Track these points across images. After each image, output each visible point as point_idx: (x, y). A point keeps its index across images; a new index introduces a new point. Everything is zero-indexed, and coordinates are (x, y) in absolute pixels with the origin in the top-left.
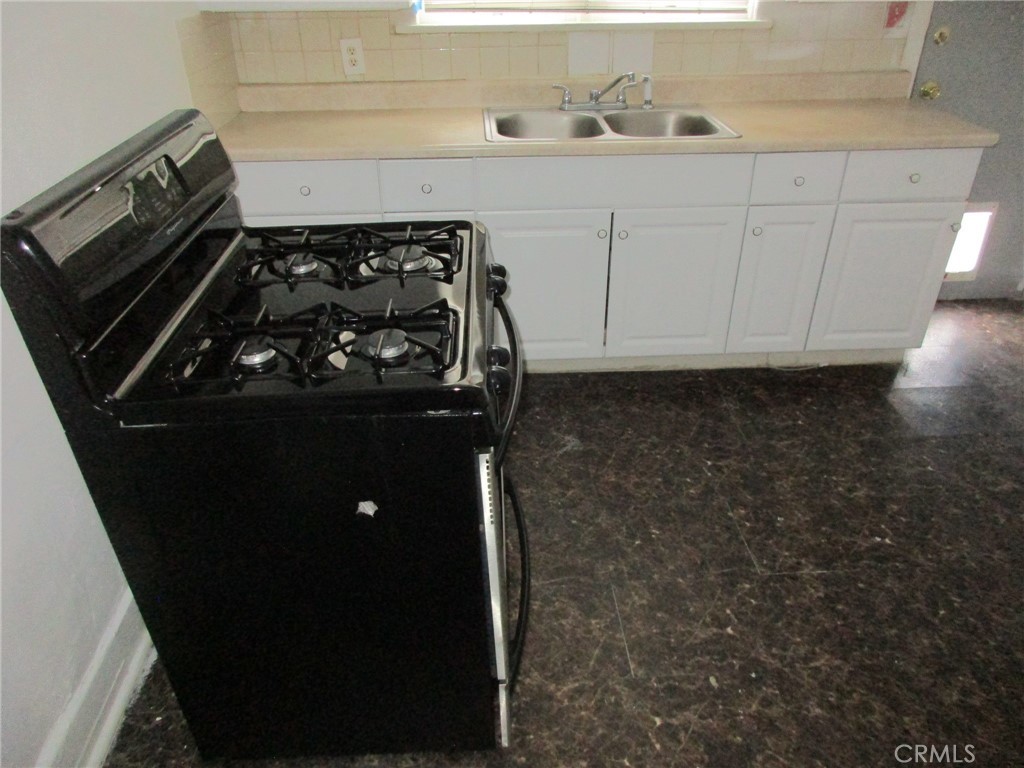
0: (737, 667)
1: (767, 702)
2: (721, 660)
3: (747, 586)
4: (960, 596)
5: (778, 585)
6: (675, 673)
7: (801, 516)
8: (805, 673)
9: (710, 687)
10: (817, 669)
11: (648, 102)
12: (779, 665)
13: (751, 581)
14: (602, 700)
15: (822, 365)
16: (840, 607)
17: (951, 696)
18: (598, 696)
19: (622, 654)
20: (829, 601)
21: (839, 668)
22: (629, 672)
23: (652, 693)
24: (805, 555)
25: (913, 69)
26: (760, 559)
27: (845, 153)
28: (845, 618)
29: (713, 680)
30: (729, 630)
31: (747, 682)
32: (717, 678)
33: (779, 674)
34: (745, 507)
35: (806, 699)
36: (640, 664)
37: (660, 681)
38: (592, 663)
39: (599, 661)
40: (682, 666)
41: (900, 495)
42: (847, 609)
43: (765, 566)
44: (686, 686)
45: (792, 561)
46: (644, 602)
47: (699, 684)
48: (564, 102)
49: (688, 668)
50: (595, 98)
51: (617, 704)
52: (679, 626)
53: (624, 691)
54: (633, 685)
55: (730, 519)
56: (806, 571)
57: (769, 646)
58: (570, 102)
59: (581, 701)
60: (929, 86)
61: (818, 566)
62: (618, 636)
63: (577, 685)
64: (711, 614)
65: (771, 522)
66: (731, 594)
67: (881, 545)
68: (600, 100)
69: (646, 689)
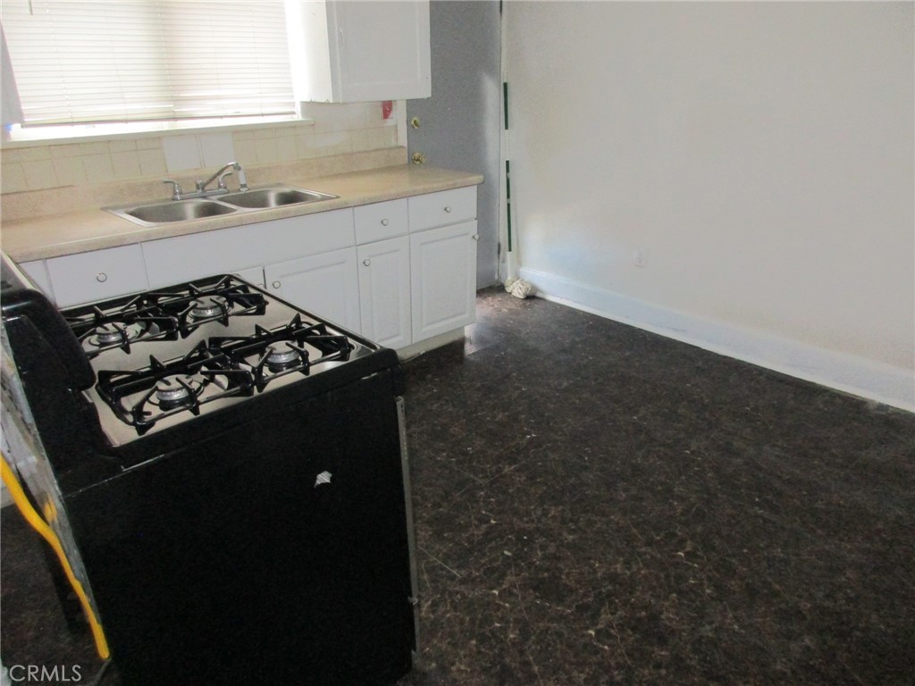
0: (514, 538)
1: (543, 548)
2: (502, 540)
3: (482, 493)
4: (588, 446)
5: (498, 484)
6: (483, 561)
7: (480, 443)
8: (550, 522)
9: (508, 557)
10: (553, 517)
11: (244, 186)
12: (535, 525)
13: (482, 489)
14: (453, 601)
15: (422, 353)
16: (538, 480)
17: (621, 495)
18: (449, 601)
19: (443, 569)
20: (531, 478)
21: (563, 511)
22: (455, 576)
23: (479, 579)
24: (499, 462)
25: (406, 145)
26: (476, 474)
27: (405, 199)
28: (546, 484)
29: (506, 552)
30: (493, 522)
31: (525, 543)
32: (507, 550)
33: (538, 529)
34: (443, 451)
35: (560, 534)
36: (459, 567)
37: (478, 570)
38: (428, 585)
39: (433, 581)
40: (484, 555)
41: (521, 408)
42: (542, 479)
43: (482, 478)
44: (496, 564)
45: (494, 468)
46: (430, 533)
47: (501, 559)
48: (175, 194)
49: (488, 554)
50: (202, 187)
51: (464, 596)
52: (463, 535)
53: (463, 588)
54: (463, 582)
55: (441, 461)
56: (506, 470)
57: (521, 519)
58: (181, 193)
59: (441, 609)
60: (417, 155)
61: (510, 464)
62: (431, 560)
63: (430, 602)
64: (476, 518)
65: (466, 454)
66: (477, 502)
67: (532, 439)
68: (206, 188)
69: (473, 580)
